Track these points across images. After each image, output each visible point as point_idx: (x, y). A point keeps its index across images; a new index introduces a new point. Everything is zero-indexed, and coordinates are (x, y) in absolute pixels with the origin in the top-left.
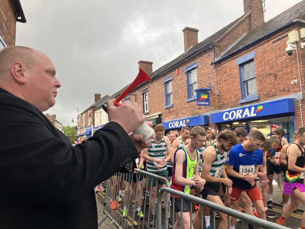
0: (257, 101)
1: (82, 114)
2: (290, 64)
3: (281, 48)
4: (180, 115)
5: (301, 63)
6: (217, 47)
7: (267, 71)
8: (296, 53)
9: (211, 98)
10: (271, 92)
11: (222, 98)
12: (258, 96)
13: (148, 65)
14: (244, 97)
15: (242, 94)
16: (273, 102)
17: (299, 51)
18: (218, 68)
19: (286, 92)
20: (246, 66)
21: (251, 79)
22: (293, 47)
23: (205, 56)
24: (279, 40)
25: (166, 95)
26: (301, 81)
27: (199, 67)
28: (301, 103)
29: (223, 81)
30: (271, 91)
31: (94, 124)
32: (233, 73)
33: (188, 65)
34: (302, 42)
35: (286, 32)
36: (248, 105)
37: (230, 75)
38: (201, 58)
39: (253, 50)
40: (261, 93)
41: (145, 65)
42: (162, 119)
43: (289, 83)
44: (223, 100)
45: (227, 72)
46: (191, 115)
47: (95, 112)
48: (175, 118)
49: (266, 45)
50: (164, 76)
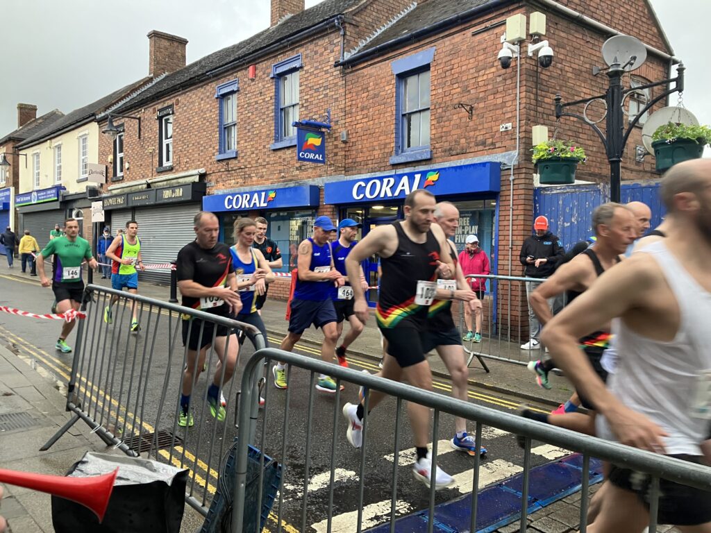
0: (427, 163)
2: (502, 88)
3: (488, 49)
4: (254, 179)
5: (524, 88)
6: (352, 26)
7: (455, 96)
8: (516, 65)
9: (329, 146)
10: (459, 145)
11: (354, 148)
12: (431, 151)
13: (176, 44)
14: (400, 151)
15: (397, 143)
16: (461, 167)
17: (523, 61)
18: (349, 77)
19: (487, 148)
20: (412, 81)
21: (420, 111)
22: (513, 52)
23: (320, 42)
24: (486, 30)
25: (220, 126)
26: (520, 127)
27: (305, 68)
28: (514, 174)
29: (359, 109)
30: (457, 142)
31: (16, 184)
32: (382, 93)
33: (281, 59)
34: (531, 43)
35: (503, 14)
36: (407, 170)
37: (376, 96)
38: (311, 46)
39: (428, 46)
40: (437, 145)
41: (166, 43)
42: (208, 185)
43: (495, 129)
44: (354, 152)
45: (370, 89)
46: (279, 182)
47: (20, 152)
48: (241, 186)
49: (457, 37)
50: (219, 79)
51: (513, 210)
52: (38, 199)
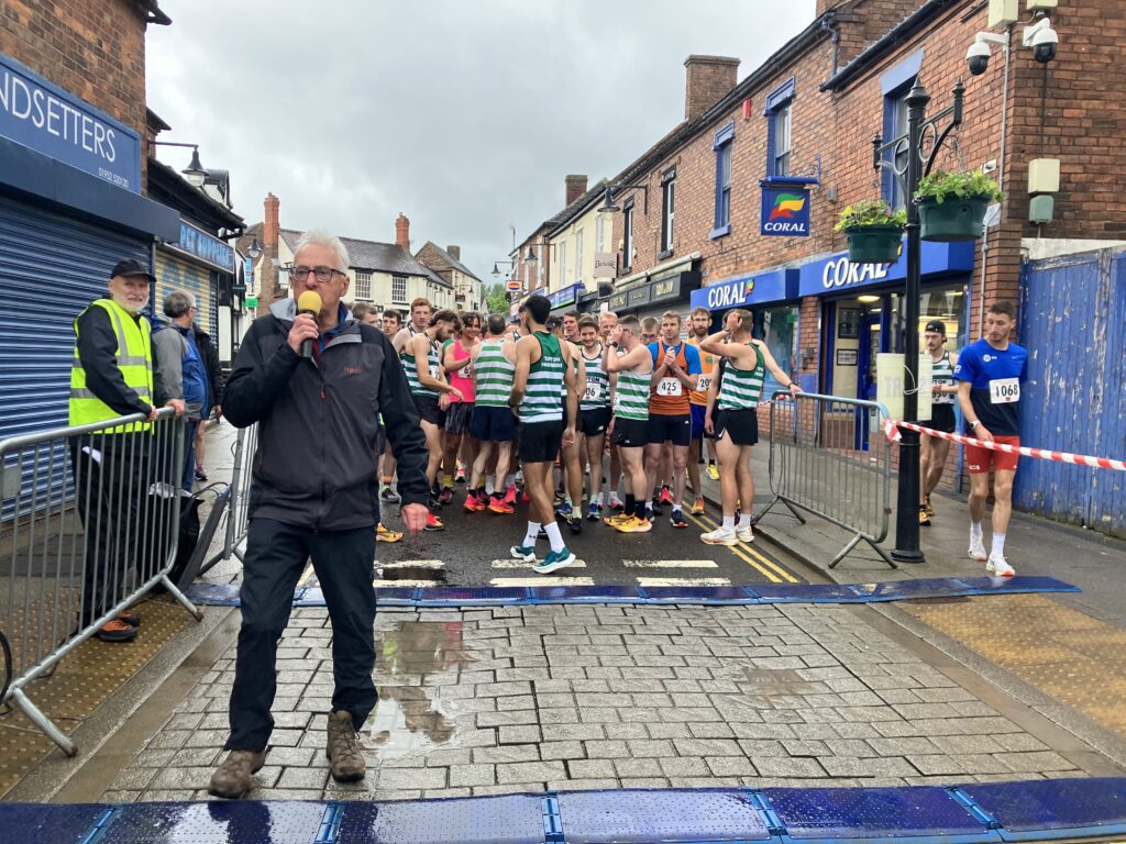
1: (522, 247)
2: (988, 104)
4: (746, 263)
5: (1012, 102)
6: (852, 25)
9: (816, 210)
13: (722, 68)
18: (841, 105)
23: (814, 56)
24: (976, 11)
25: (717, 191)
26: (1004, 166)
27: (798, 97)
28: (988, 242)
29: (848, 152)
32: (871, 126)
33: (776, 85)
34: (1028, 25)
38: (804, 63)
39: (918, 45)
42: (704, 275)
45: (858, 120)
46: (768, 265)
47: (552, 242)
48: (733, 274)
49: (947, 28)
50: (718, 122)
51: (985, 298)
52: (560, 302)
